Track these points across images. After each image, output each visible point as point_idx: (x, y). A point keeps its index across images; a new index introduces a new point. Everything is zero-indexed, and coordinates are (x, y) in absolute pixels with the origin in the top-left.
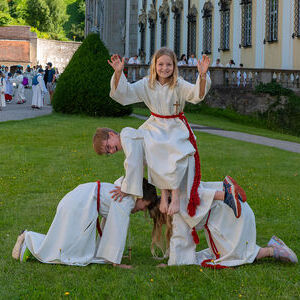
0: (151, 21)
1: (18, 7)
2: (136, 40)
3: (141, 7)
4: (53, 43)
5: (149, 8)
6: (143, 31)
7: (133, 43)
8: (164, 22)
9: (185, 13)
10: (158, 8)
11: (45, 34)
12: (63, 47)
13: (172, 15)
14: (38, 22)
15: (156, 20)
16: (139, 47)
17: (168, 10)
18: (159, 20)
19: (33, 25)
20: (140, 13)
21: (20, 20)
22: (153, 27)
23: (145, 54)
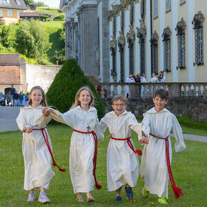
0: (120, 45)
1: (9, 38)
2: (109, 62)
3: (111, 34)
4: (39, 67)
5: (118, 35)
6: (114, 54)
7: (106, 66)
8: (131, 46)
9: (148, 38)
10: (125, 34)
11: (32, 60)
12: (48, 71)
13: (137, 40)
14: (27, 51)
15: (125, 45)
16: (111, 68)
17: (134, 36)
18: (127, 44)
19: (22, 52)
20: (111, 39)
21: (11, 48)
22: (122, 50)
23: (116, 74)
